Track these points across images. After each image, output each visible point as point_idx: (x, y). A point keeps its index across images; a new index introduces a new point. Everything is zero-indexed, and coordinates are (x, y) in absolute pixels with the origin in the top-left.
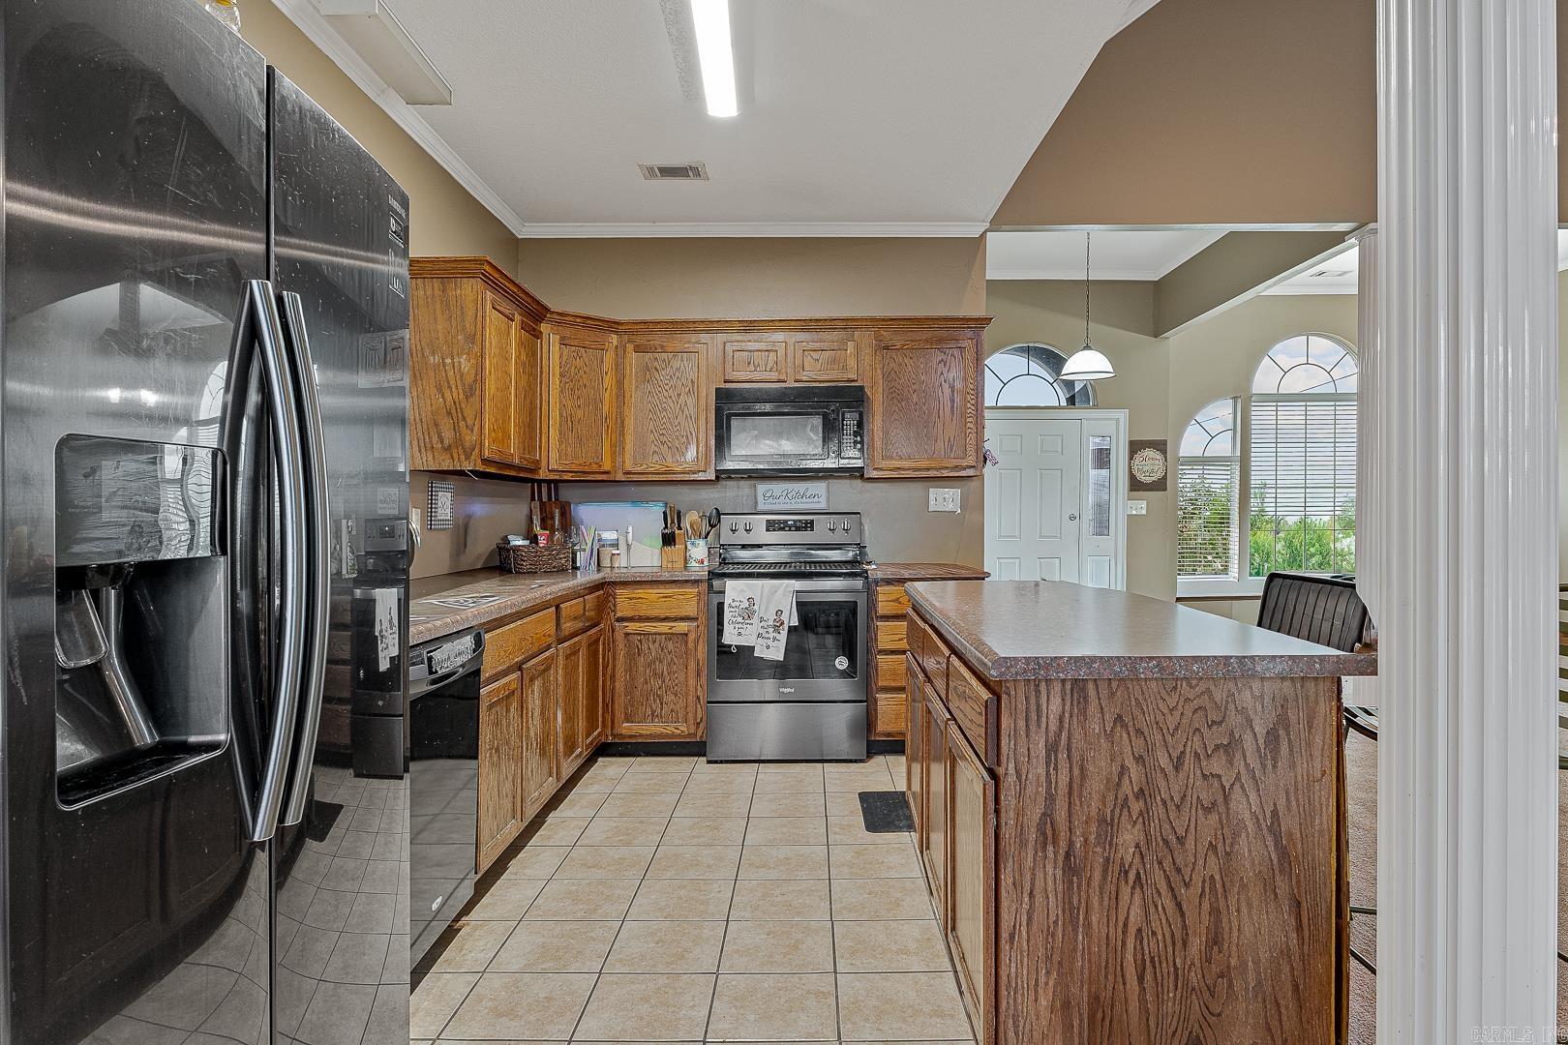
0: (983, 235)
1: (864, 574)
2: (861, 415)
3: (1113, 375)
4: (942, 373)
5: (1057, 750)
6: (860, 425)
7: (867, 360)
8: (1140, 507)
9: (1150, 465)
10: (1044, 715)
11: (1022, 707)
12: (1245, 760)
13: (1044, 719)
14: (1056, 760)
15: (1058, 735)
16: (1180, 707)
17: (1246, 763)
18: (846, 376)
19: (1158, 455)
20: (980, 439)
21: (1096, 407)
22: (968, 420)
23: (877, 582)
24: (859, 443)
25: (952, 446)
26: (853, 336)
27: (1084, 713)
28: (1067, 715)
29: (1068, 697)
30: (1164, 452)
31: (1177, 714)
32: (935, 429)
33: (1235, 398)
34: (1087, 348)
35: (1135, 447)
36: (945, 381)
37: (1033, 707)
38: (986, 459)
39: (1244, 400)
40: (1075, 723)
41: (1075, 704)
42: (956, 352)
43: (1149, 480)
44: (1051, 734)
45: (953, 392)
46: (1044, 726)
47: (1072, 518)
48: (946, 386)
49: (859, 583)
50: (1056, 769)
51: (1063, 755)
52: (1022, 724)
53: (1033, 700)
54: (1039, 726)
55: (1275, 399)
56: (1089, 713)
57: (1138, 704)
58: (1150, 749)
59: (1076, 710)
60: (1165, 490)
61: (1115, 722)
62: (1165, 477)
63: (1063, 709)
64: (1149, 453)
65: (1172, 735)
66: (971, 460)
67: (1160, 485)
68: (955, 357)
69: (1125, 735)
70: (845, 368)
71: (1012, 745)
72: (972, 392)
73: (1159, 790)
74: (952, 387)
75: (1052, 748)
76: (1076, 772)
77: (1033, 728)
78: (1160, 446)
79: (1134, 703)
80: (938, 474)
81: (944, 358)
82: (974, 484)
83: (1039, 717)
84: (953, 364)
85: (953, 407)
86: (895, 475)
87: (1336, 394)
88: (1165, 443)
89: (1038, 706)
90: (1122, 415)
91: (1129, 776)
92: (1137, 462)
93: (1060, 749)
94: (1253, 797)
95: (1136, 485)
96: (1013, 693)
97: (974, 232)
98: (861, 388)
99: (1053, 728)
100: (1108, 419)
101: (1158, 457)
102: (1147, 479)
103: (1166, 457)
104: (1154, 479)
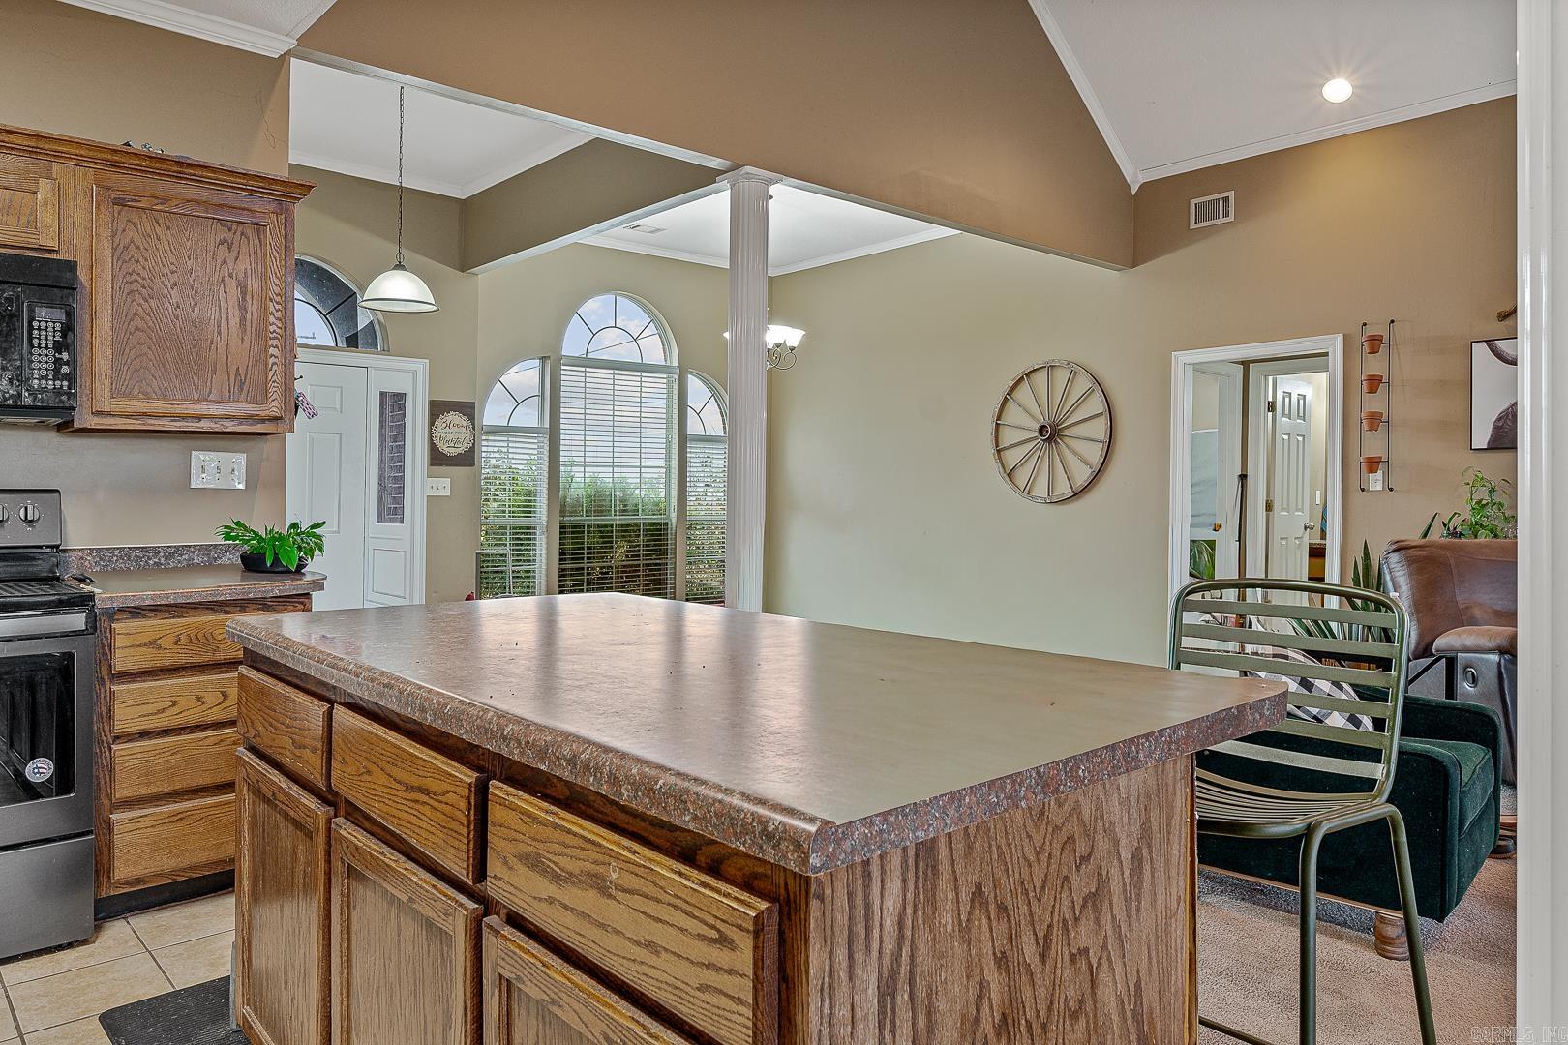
0: (285, 57)
1: (85, 601)
2: (70, 314)
3: (435, 308)
4: (225, 262)
5: (895, 990)
6: (68, 328)
7: (80, 217)
8: (442, 485)
9: (453, 433)
10: (877, 924)
11: (842, 919)
12: (1112, 912)
13: (876, 933)
14: (893, 1010)
15: (897, 957)
16: (1047, 847)
17: (1112, 916)
18: (33, 242)
19: (464, 421)
20: (289, 379)
21: (386, 351)
22: (271, 342)
23: (112, 615)
24: (67, 363)
25: (242, 384)
26: (50, 170)
27: (932, 901)
28: (909, 911)
29: (911, 875)
30: (471, 417)
31: (1044, 857)
32: (213, 352)
33: (543, 359)
34: (400, 267)
35: (437, 409)
36: (231, 276)
37: (860, 912)
38: (297, 408)
39: (552, 363)
40: (921, 926)
41: (921, 880)
42: (249, 231)
43: (453, 452)
44: (887, 960)
45: (244, 293)
46: (875, 946)
48: (231, 284)
49: (77, 621)
50: (892, 1031)
51: (903, 997)
52: (841, 954)
53: (859, 900)
54: (868, 948)
55: (581, 363)
56: (940, 895)
57: (1001, 854)
58: (1013, 937)
59: (921, 896)
60: (473, 465)
61: (972, 901)
62: (472, 449)
63: (904, 900)
64: (454, 417)
65: (1039, 900)
66: (274, 408)
67: (467, 459)
68: (248, 238)
69: (984, 921)
70: (32, 223)
71: (827, 1011)
72: (278, 299)
73: (1024, 1007)
74: (243, 288)
75: (887, 990)
76: (922, 1022)
77: (859, 956)
78: (467, 410)
79: (995, 856)
80: (217, 427)
81: (229, 236)
82: (268, 446)
83: (868, 929)
84: (244, 249)
85: (243, 319)
86: (136, 425)
87: (642, 364)
88: (471, 407)
89: (868, 906)
90: (421, 366)
91: (989, 998)
93: (899, 986)
94: (1119, 970)
95: (438, 458)
96: (828, 891)
97: (271, 46)
98: (71, 266)
99: (889, 944)
100: (399, 370)
101: (465, 423)
102: (452, 450)
103: (473, 424)
104: (459, 451)
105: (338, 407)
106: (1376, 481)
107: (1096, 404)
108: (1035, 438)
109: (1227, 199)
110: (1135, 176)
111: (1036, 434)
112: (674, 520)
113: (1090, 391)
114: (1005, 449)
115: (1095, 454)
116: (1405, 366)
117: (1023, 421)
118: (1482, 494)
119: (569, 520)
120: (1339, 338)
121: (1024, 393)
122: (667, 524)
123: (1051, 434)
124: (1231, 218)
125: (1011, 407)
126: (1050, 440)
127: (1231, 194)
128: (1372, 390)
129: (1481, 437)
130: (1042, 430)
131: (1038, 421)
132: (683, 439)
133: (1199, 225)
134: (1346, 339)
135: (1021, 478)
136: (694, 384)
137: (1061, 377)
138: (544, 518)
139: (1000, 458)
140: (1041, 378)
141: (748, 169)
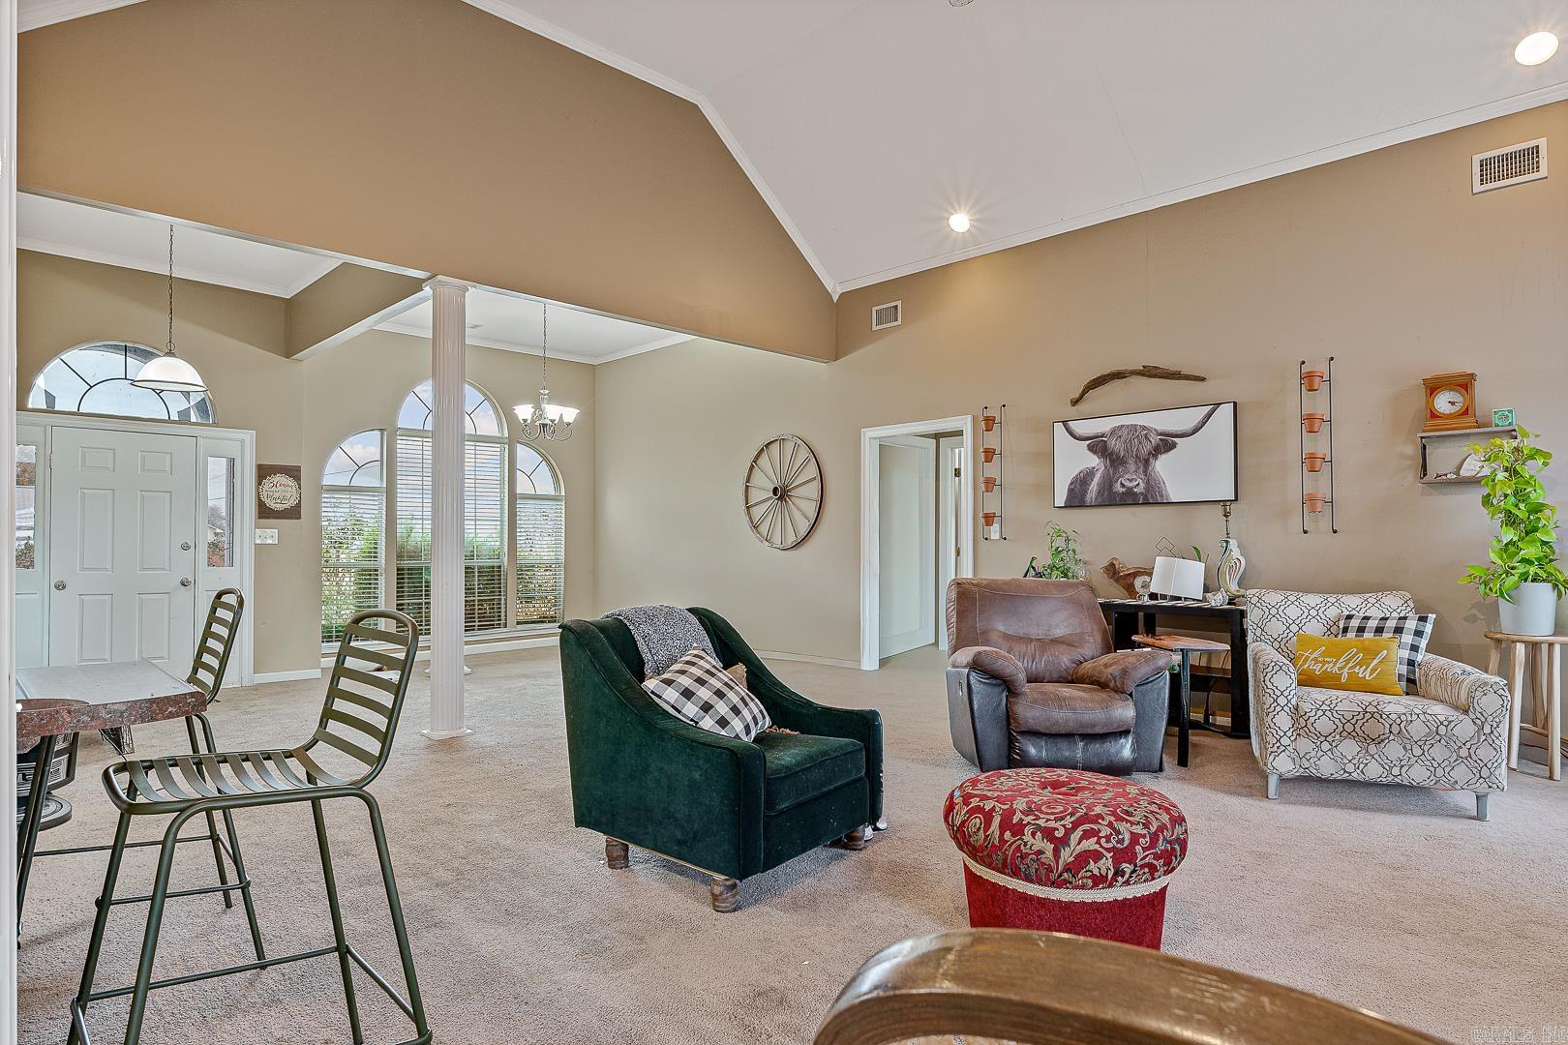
8: (270, 535)
9: (282, 491)
19: (290, 481)
21: (215, 424)
30: (298, 479)
33: (380, 431)
34: (170, 354)
35: (264, 472)
39: (390, 433)
43: (280, 507)
47: (185, 547)
60: (299, 518)
62: (299, 505)
64: (280, 479)
67: (294, 513)
78: (294, 473)
87: (476, 435)
88: (298, 469)
90: (249, 436)
92: (266, 488)
95: (264, 512)
100: (231, 440)
101: (291, 484)
102: (278, 506)
103: (299, 485)
104: (286, 506)
105: (168, 469)
106: (994, 532)
107: (811, 471)
108: (771, 498)
109: (896, 307)
110: (835, 289)
111: (771, 494)
112: (506, 564)
113: (807, 461)
114: (752, 506)
115: (811, 509)
116: (1011, 440)
117: (764, 484)
118: (1060, 543)
119: (406, 563)
120: (969, 418)
121: (764, 461)
122: (500, 567)
123: (781, 494)
124: (899, 322)
125: (756, 471)
126: (781, 498)
127: (899, 303)
128: (988, 460)
129: (1061, 499)
130: (775, 490)
131: (773, 483)
132: (513, 497)
133: (879, 327)
134: (974, 419)
135: (764, 529)
136: (522, 451)
137: (789, 447)
138: (383, 562)
139: (749, 513)
140: (775, 448)
141: (440, 277)
